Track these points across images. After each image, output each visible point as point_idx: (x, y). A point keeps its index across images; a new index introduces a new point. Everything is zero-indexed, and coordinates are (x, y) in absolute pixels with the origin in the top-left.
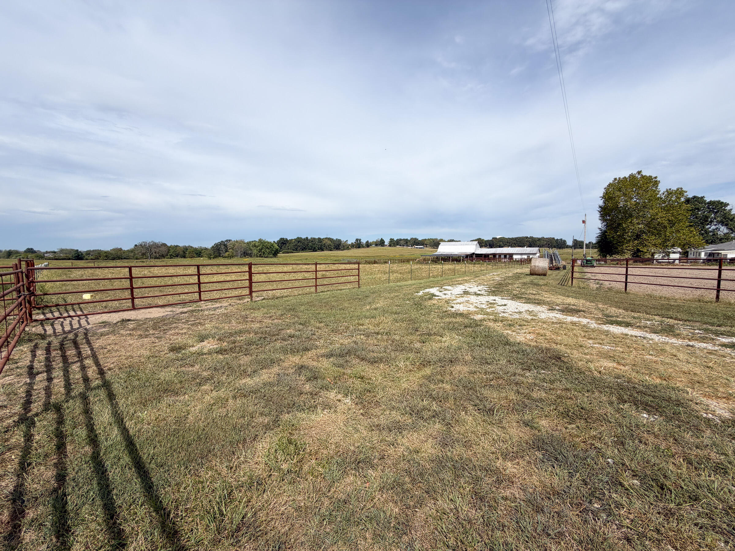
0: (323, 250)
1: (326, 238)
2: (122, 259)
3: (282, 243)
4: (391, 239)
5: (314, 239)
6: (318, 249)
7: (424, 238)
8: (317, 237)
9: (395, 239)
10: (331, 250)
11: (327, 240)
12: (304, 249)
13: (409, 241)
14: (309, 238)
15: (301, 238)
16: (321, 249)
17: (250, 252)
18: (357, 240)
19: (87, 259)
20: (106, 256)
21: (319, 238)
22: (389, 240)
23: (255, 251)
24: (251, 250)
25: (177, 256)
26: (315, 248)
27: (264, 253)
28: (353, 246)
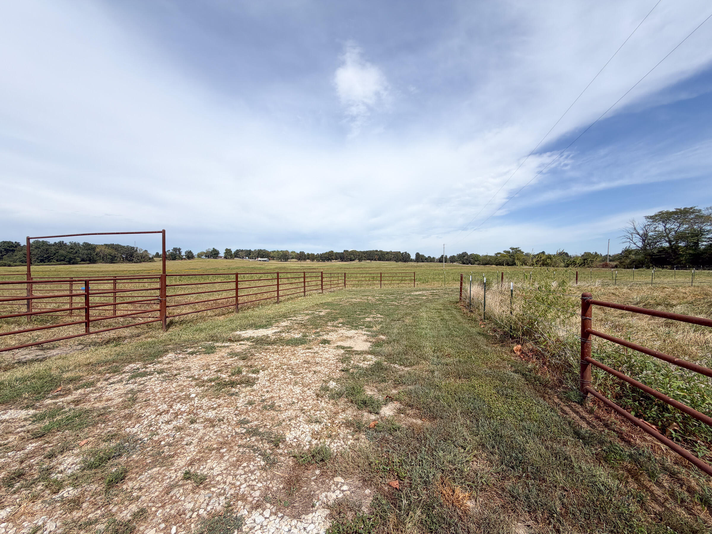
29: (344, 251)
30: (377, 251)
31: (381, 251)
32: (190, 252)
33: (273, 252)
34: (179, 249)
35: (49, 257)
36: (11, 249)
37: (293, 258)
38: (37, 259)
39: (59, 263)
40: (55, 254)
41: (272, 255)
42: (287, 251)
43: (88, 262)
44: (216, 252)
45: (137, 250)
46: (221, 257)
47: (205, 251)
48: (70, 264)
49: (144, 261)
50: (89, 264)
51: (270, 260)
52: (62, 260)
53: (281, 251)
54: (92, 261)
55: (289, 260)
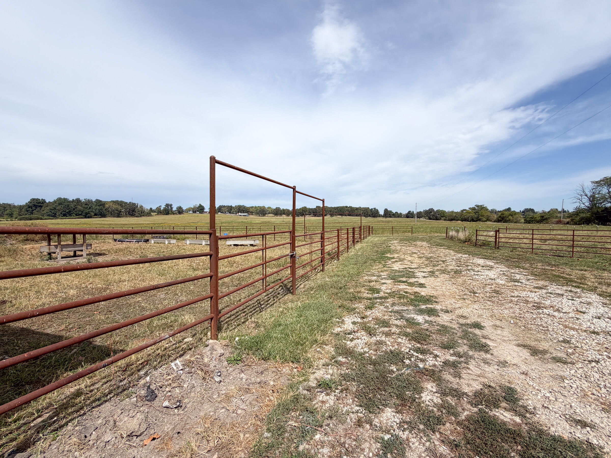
29: (317, 207)
30: (347, 207)
31: (351, 207)
32: (180, 208)
33: (252, 207)
34: (171, 205)
35: (70, 211)
36: (39, 205)
37: (269, 213)
38: (61, 213)
39: (78, 217)
40: (74, 209)
41: (251, 210)
42: (264, 207)
43: (100, 216)
44: (202, 208)
45: (137, 206)
46: (206, 212)
47: (193, 207)
48: (86, 218)
49: (143, 216)
50: (100, 217)
51: (249, 214)
52: (80, 215)
53: (259, 207)
54: (103, 215)
55: (267, 215)
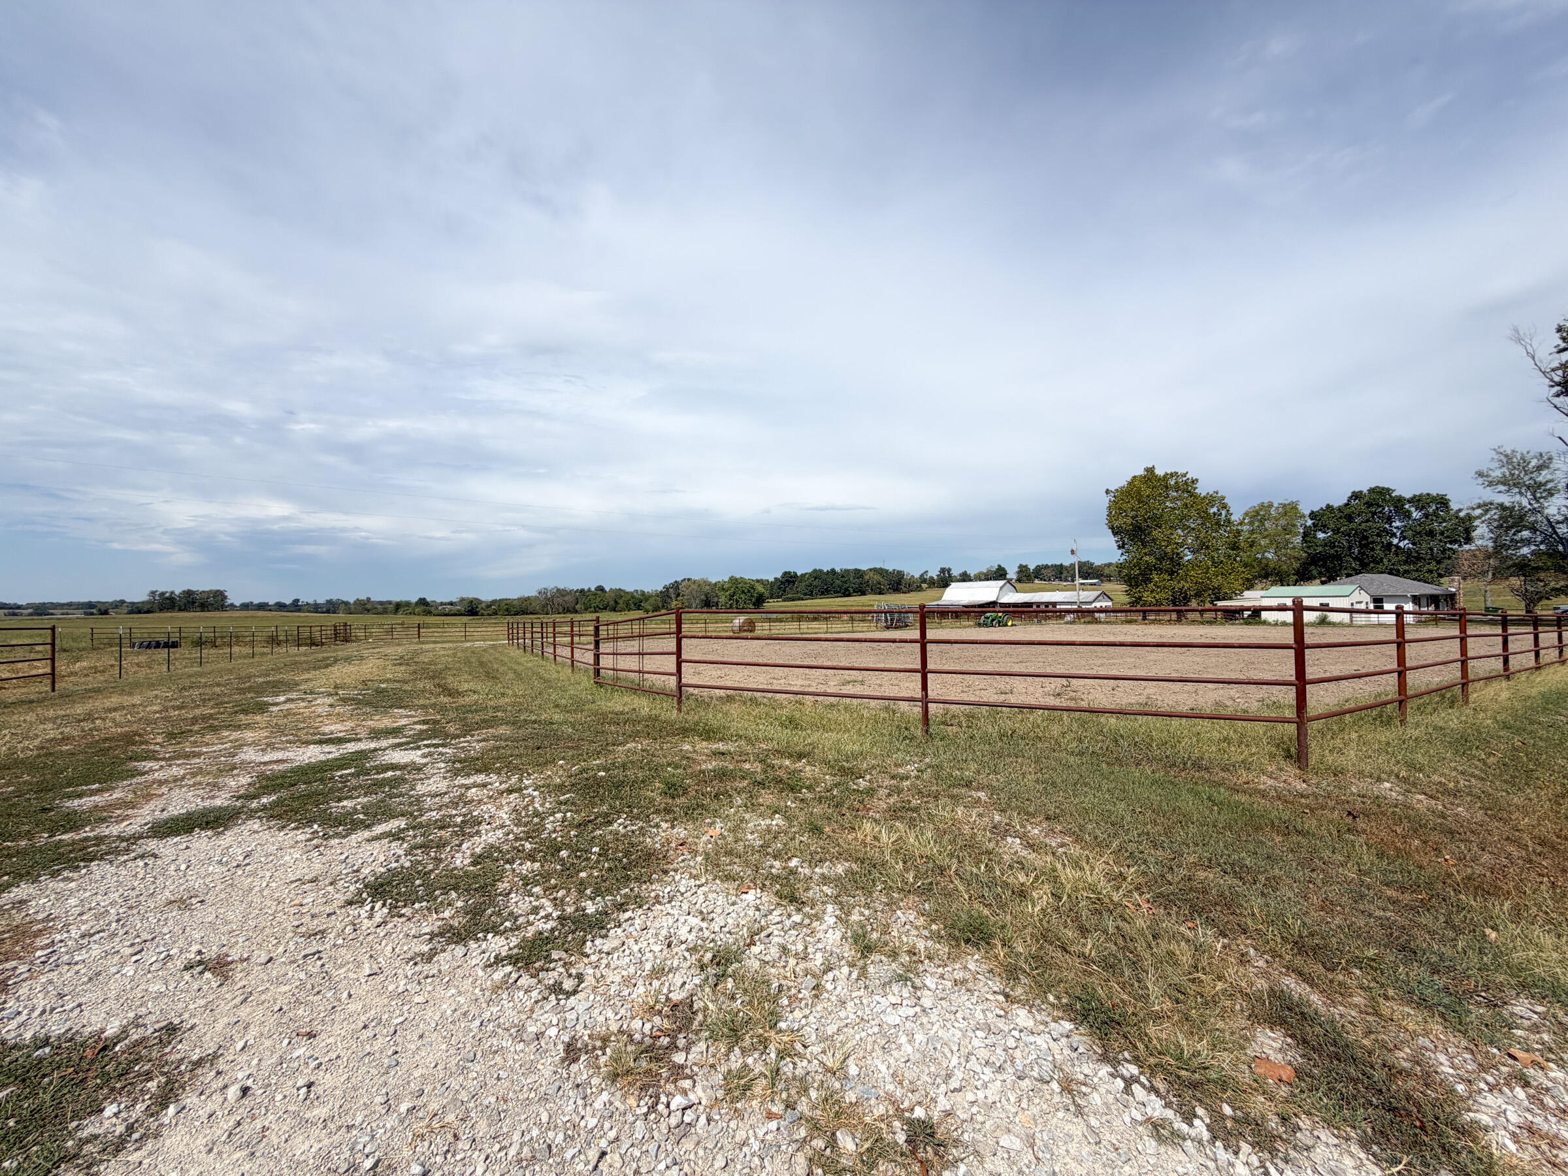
0: (863, 593)
1: (871, 570)
2: (527, 614)
3: (787, 581)
4: (1021, 566)
5: (847, 571)
6: (854, 591)
7: (1106, 562)
8: (851, 567)
9: (1032, 567)
10: (880, 593)
11: (871, 574)
12: (825, 592)
13: (1066, 567)
14: (838, 569)
15: (821, 571)
16: (860, 591)
17: (716, 600)
18: (943, 570)
19: (482, 615)
20: (507, 610)
21: (856, 570)
22: (1017, 569)
23: (722, 600)
24: (717, 596)
25: (605, 608)
26: (846, 590)
27: (737, 602)
28: (934, 584)
